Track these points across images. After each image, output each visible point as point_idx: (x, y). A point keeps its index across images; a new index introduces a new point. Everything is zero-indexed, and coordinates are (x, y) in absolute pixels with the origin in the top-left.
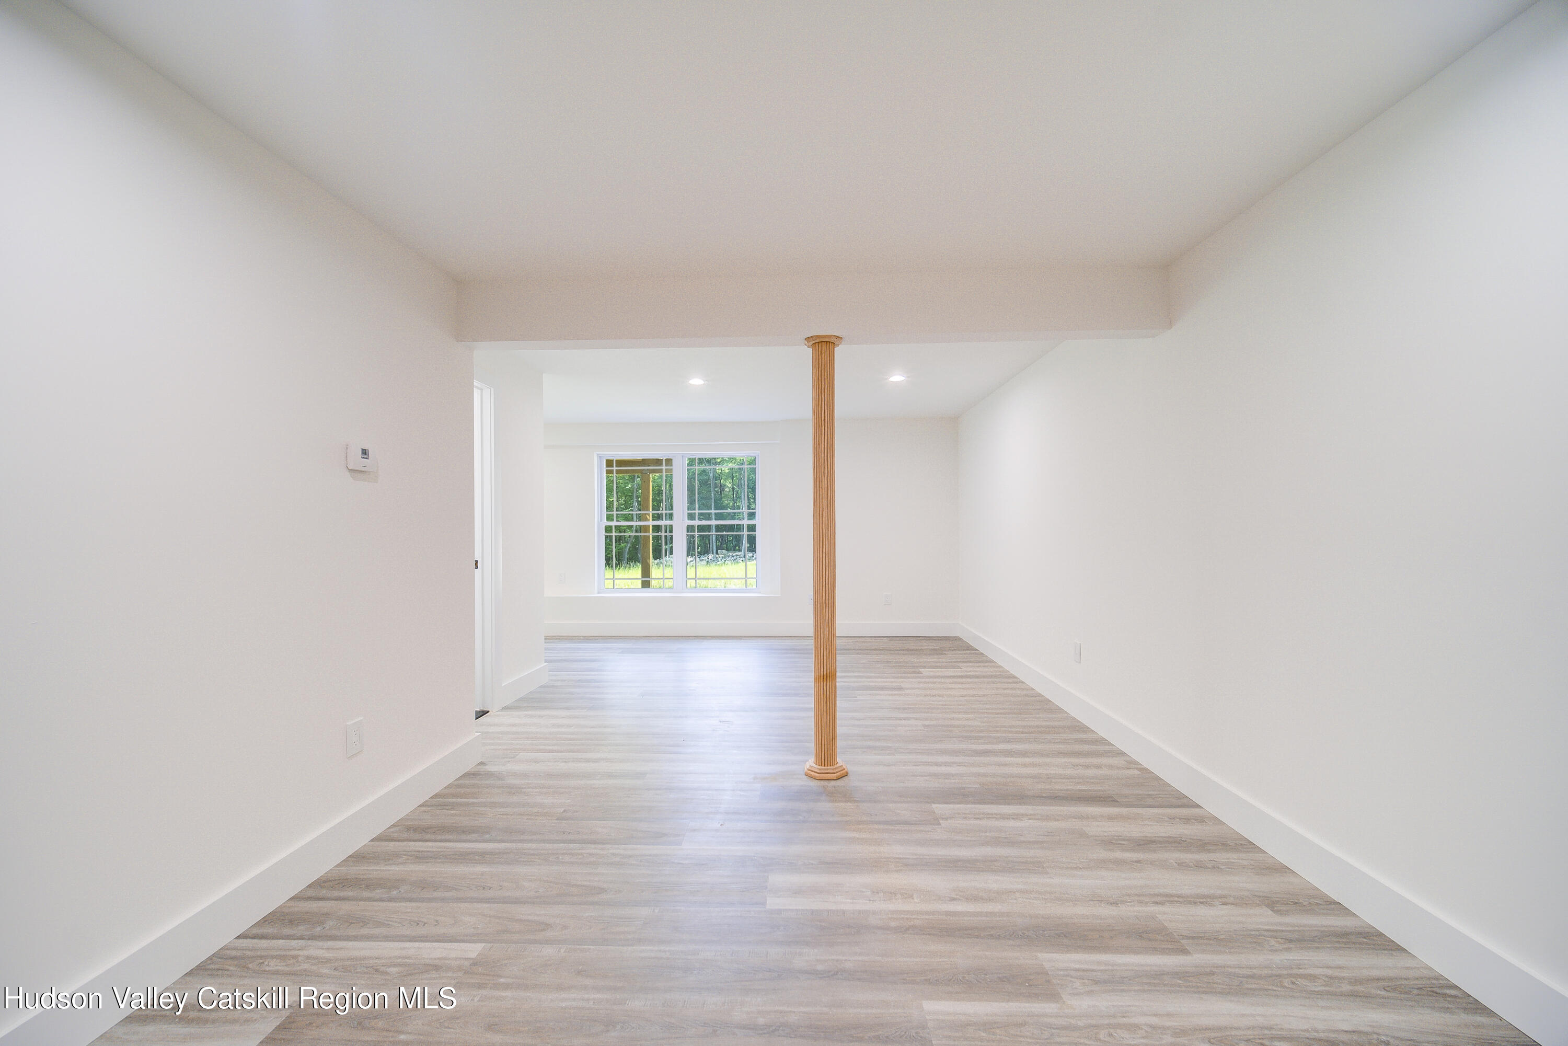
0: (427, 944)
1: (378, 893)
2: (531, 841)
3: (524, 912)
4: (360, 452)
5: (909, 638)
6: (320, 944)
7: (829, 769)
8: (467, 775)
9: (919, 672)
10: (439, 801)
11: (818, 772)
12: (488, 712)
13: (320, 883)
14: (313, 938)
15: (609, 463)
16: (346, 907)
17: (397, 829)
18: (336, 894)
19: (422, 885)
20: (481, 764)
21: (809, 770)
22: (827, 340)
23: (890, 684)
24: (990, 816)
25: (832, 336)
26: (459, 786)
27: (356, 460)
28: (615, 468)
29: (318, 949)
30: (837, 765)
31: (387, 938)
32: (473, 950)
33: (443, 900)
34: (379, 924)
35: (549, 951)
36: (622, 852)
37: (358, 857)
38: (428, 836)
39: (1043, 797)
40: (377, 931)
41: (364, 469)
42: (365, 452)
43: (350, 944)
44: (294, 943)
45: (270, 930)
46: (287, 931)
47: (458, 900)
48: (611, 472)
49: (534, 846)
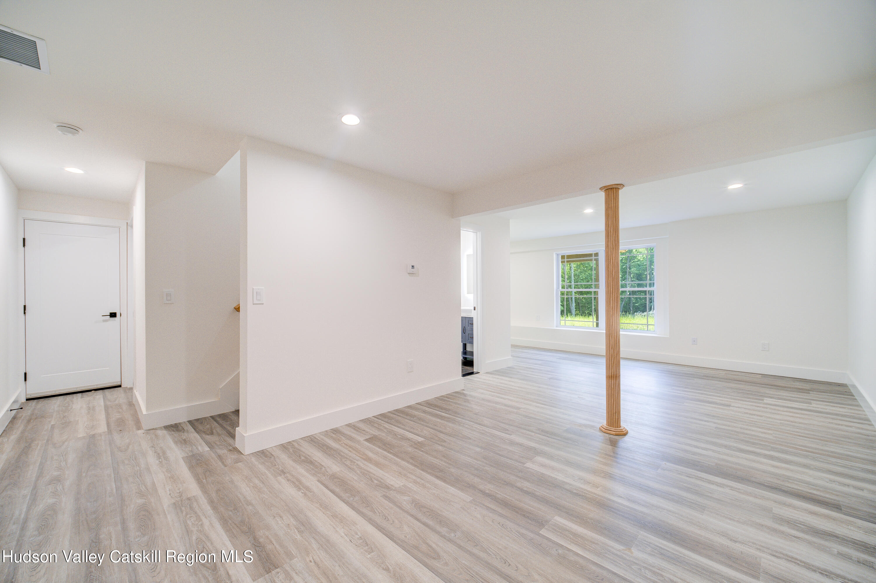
0: (411, 434)
1: (408, 417)
2: (460, 418)
3: (442, 436)
4: (411, 267)
5: (784, 378)
6: (388, 424)
7: (613, 429)
8: (456, 392)
9: (763, 400)
10: (441, 398)
11: (605, 428)
12: (479, 373)
13: (397, 411)
14: (387, 422)
15: (563, 257)
16: (399, 418)
17: (424, 402)
18: (398, 414)
19: (420, 419)
20: (463, 390)
21: (601, 427)
22: (610, 187)
23: (721, 402)
24: (701, 479)
25: (613, 185)
26: (452, 395)
27: (410, 270)
28: (566, 260)
29: (387, 425)
30: (620, 428)
31: (404, 429)
32: (420, 439)
33: (422, 425)
34: (403, 425)
35: (440, 448)
36: (486, 430)
37: (409, 407)
38: (431, 407)
39: (764, 485)
40: (402, 426)
41: (412, 273)
42: (413, 266)
43: (392, 426)
44: (383, 422)
45: (380, 417)
46: (383, 419)
47: (427, 426)
48: (564, 262)
49: (460, 419)
